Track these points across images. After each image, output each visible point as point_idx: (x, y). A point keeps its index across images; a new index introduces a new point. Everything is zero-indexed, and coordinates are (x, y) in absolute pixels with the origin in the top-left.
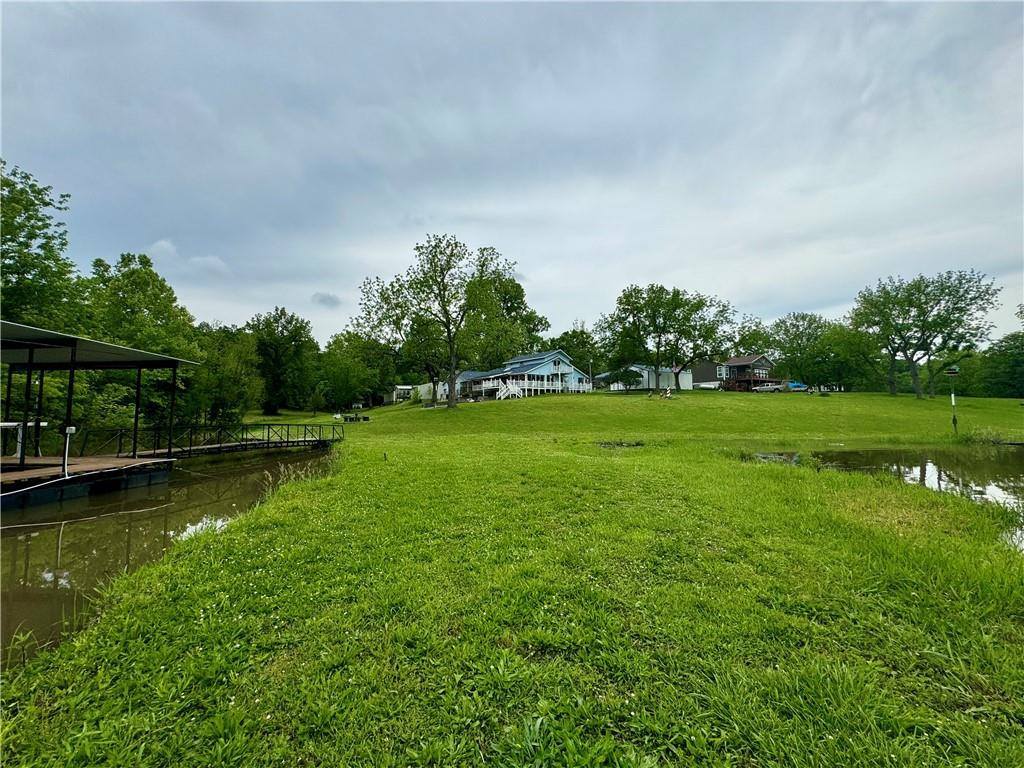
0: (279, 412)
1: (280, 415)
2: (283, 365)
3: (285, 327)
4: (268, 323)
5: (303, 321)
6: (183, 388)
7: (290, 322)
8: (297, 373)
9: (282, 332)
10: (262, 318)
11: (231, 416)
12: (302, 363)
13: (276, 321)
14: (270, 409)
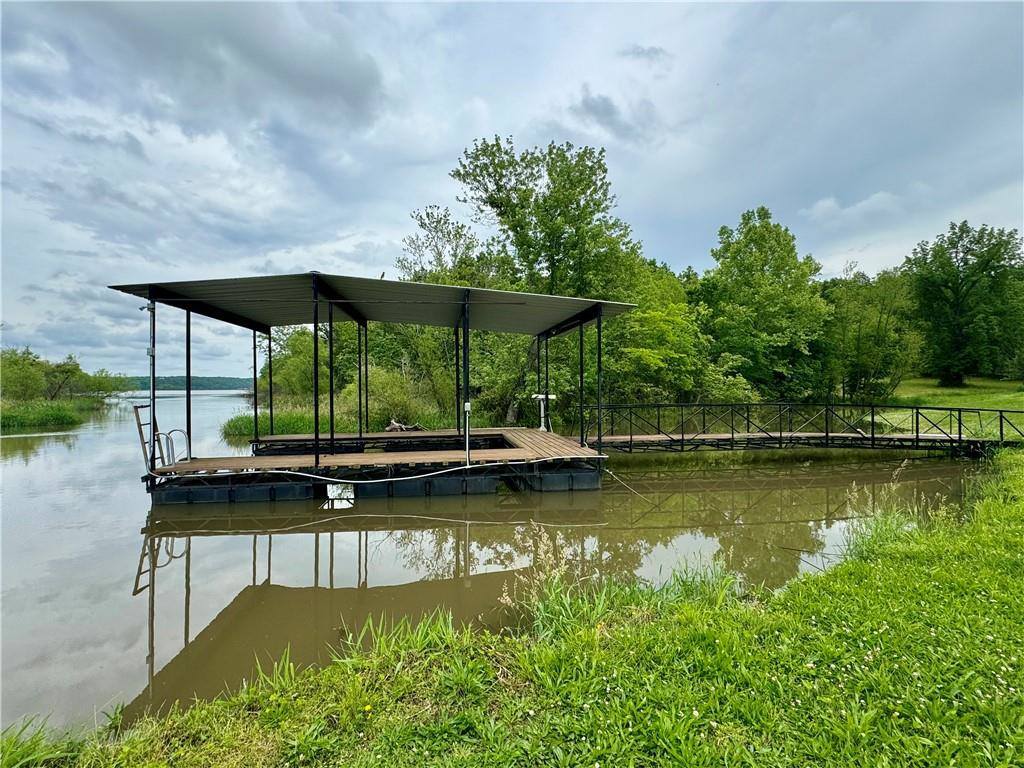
0: (967, 382)
1: (965, 386)
2: (971, 309)
3: (968, 251)
4: (939, 252)
5: (1001, 233)
6: (807, 353)
7: (978, 241)
8: (994, 320)
9: (965, 261)
10: (930, 246)
11: (877, 389)
12: (1003, 302)
13: (953, 244)
14: (950, 377)
